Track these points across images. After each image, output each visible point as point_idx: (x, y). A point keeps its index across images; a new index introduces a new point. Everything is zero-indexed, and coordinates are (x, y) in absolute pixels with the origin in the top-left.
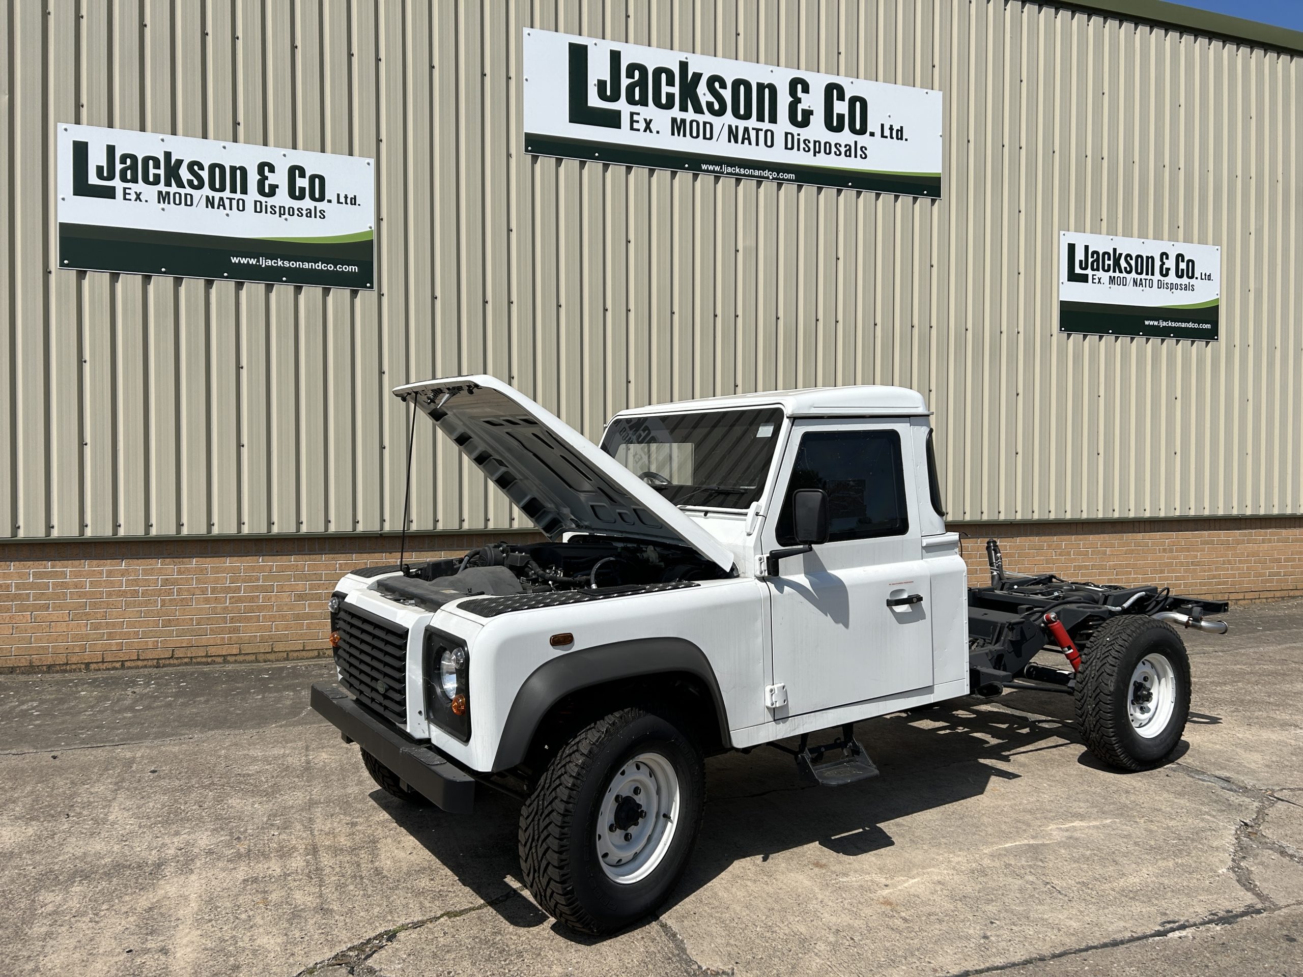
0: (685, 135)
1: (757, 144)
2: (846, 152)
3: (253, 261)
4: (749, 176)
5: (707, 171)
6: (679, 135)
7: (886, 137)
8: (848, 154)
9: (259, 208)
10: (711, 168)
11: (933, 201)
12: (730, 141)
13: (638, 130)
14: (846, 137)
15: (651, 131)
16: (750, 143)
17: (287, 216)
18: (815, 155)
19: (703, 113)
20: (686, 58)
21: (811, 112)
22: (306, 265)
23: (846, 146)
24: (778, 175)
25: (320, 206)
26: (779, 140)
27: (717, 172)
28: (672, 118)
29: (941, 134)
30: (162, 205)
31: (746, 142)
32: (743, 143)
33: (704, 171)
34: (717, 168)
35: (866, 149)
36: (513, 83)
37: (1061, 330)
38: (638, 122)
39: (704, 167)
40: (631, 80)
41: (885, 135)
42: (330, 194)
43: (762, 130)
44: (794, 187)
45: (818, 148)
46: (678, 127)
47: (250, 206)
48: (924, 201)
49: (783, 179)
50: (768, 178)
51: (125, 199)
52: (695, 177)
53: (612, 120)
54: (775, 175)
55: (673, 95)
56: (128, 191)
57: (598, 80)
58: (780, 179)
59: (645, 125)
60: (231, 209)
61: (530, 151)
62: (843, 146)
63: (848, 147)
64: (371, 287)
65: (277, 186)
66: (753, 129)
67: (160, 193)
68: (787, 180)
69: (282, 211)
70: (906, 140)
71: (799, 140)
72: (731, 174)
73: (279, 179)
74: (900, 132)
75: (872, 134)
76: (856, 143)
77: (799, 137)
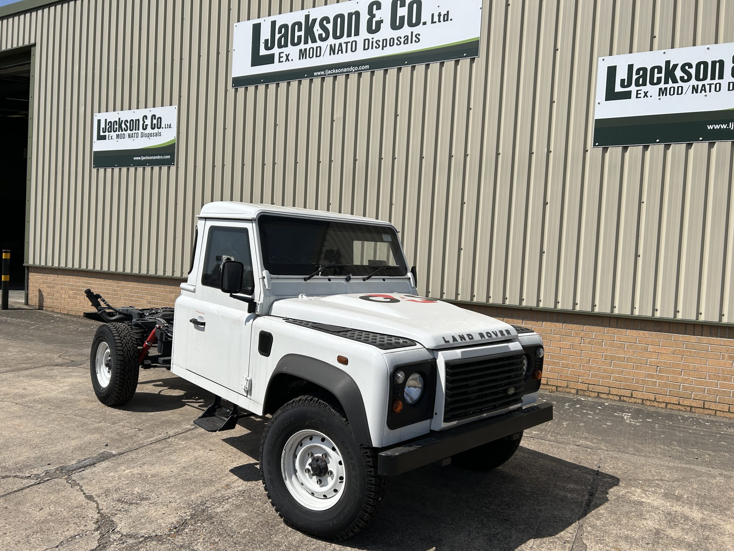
0: (306, 58)
1: (346, 52)
2: (404, 41)
3: (139, 158)
4: (341, 73)
5: (317, 76)
6: (303, 58)
7: (436, 22)
8: (406, 42)
9: (142, 135)
10: (319, 73)
11: (473, 60)
12: (331, 54)
13: (282, 62)
14: (406, 30)
15: (288, 61)
16: (342, 53)
17: (150, 137)
18: (383, 49)
19: (316, 42)
20: (309, 12)
21: (382, 21)
22: (155, 158)
23: (404, 37)
24: (358, 68)
25: (160, 130)
26: (360, 45)
27: (322, 75)
28: (300, 50)
29: (481, 7)
30: (117, 140)
31: (340, 52)
32: (338, 53)
33: (315, 76)
34: (323, 73)
35: (419, 35)
36: (229, 54)
37: (594, 145)
38: (282, 57)
39: (315, 74)
40: (280, 35)
41: (434, 21)
42: (163, 125)
43: (350, 42)
44: (369, 73)
45: (385, 43)
46: (303, 54)
47: (140, 135)
48: (465, 61)
49: (362, 70)
50: (352, 71)
51: (108, 139)
52: (311, 81)
53: (269, 60)
54: (356, 68)
55: (301, 36)
56: (109, 136)
57: (265, 40)
58: (359, 70)
59: (286, 58)
60: (135, 137)
61: (234, 86)
62: (403, 37)
63: (406, 37)
64: (174, 164)
65: (148, 125)
66: (345, 43)
67: (117, 135)
68: (364, 70)
69: (149, 135)
70: (451, 20)
71: (372, 42)
72: (330, 74)
73: (148, 122)
74: (446, 16)
75: (425, 23)
76: (412, 33)
77: (373, 40)
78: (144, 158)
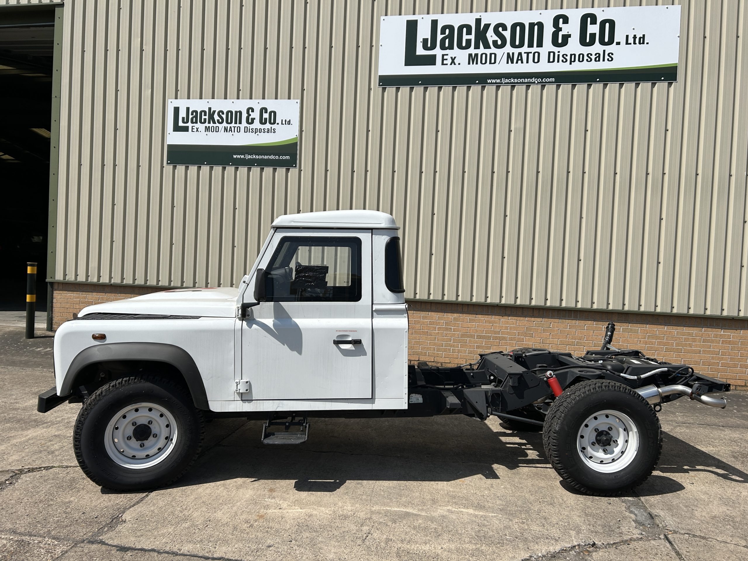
0: (477, 63)
1: (527, 62)
2: (596, 58)
3: (242, 157)
4: (520, 83)
5: (492, 83)
6: (473, 64)
7: (630, 44)
8: (597, 60)
9: (246, 130)
10: (494, 81)
11: (670, 84)
12: (508, 63)
13: (447, 64)
14: (597, 48)
15: (455, 64)
16: (522, 62)
17: (258, 133)
18: (571, 64)
19: (490, 48)
20: (480, 16)
21: (569, 36)
22: (266, 157)
24: (542, 80)
25: (274, 126)
26: (544, 57)
27: (498, 83)
28: (469, 54)
29: (679, 35)
30: (206, 133)
31: (520, 62)
32: (517, 63)
33: (489, 83)
34: (498, 81)
35: (612, 54)
36: (374, 48)
38: (447, 59)
39: (489, 81)
40: (444, 35)
41: (629, 42)
42: (278, 120)
43: (531, 53)
44: (554, 86)
45: (573, 58)
46: (472, 59)
47: (242, 129)
48: (661, 86)
49: (546, 82)
50: (534, 83)
51: (192, 131)
52: (483, 88)
53: (431, 60)
54: (540, 80)
55: (471, 40)
56: (193, 128)
57: (423, 39)
58: (543, 82)
59: (451, 61)
60: (234, 132)
61: (382, 85)
62: (594, 54)
63: (597, 55)
64: (296, 166)
65: (255, 119)
66: (525, 53)
67: (206, 127)
68: (549, 82)
69: (256, 131)
70: (647, 43)
71: (559, 55)
72: (508, 83)
73: (256, 115)
74: (642, 39)
75: (618, 43)
76: (604, 51)
77: (559, 53)
78: (250, 157)
